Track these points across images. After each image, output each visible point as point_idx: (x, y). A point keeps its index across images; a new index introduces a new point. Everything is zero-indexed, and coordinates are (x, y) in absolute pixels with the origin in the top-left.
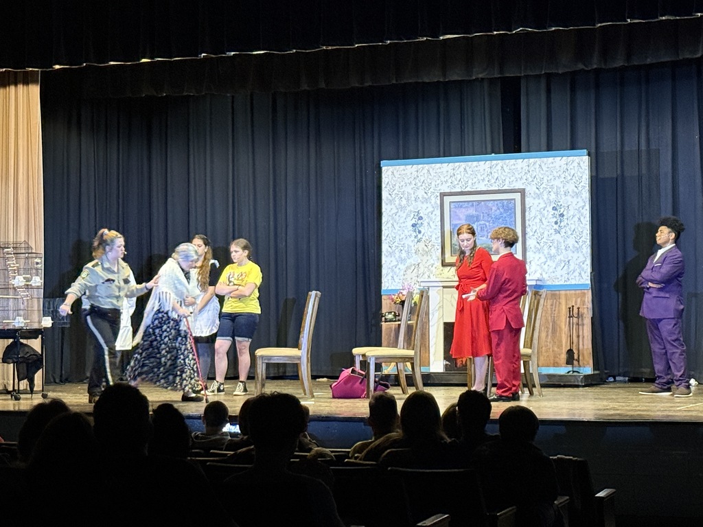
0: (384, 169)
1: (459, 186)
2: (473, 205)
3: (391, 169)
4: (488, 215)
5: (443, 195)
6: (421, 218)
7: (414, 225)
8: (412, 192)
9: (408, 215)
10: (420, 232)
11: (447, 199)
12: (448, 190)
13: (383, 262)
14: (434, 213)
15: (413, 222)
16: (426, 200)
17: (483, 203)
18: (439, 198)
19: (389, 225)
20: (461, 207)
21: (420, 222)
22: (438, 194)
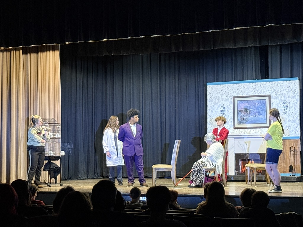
0: (208, 86)
1: (241, 94)
2: (247, 102)
3: (211, 86)
4: (254, 106)
5: (234, 98)
6: (224, 108)
7: (221, 111)
8: (220, 96)
9: (219, 107)
10: (224, 114)
11: (236, 100)
12: (236, 96)
13: (208, 127)
14: (230, 106)
15: (221, 109)
16: (227, 100)
17: (252, 101)
18: (232, 99)
19: (211, 111)
20: (242, 103)
21: (224, 109)
22: (232, 97)
